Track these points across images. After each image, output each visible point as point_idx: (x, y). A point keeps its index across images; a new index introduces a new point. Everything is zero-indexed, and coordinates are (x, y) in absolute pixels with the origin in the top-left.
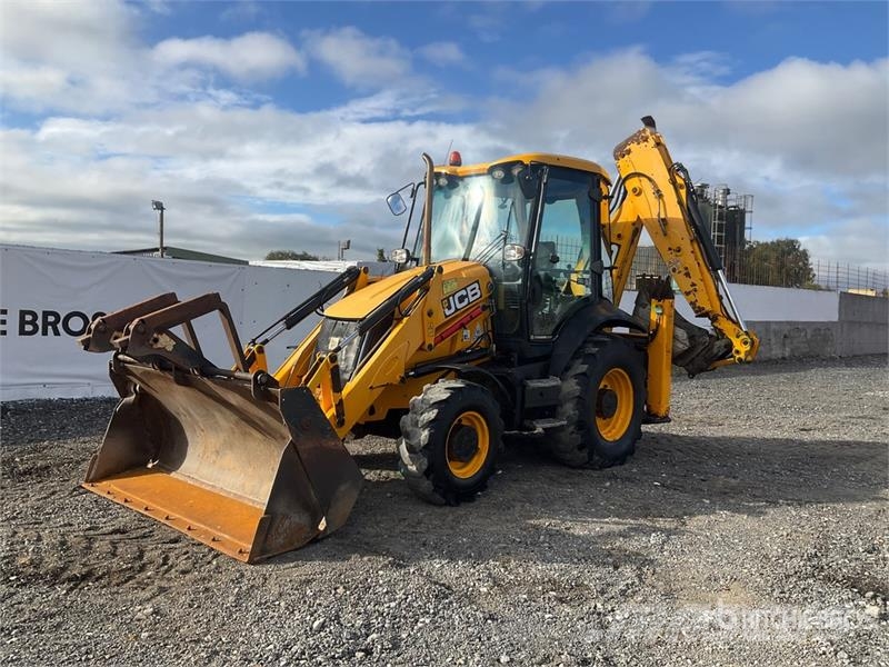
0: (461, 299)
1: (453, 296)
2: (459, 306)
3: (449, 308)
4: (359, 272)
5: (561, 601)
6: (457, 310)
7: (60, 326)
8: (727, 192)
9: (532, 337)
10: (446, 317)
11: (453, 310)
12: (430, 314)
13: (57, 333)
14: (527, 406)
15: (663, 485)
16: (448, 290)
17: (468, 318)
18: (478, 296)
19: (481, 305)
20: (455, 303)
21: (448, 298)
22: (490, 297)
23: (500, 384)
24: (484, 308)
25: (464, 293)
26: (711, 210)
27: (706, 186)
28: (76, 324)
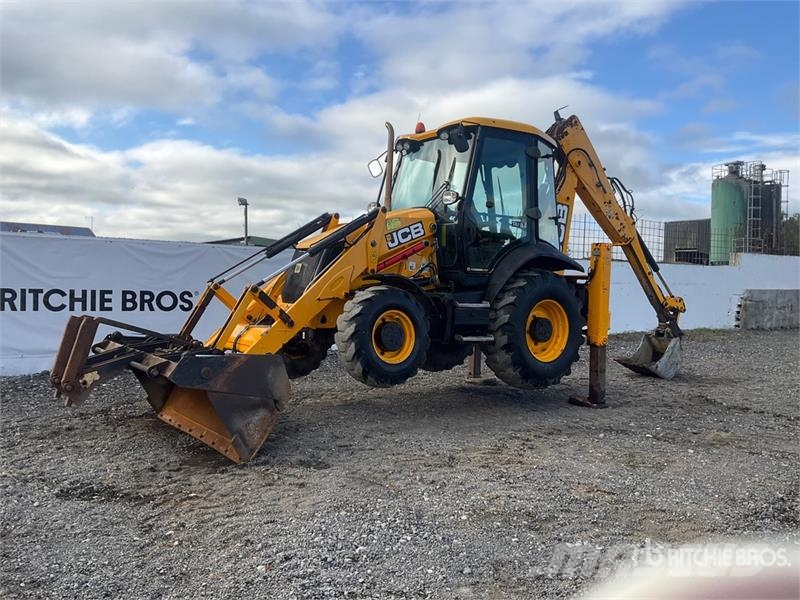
0: (405, 235)
1: (397, 232)
2: (402, 241)
3: (393, 241)
4: (331, 217)
5: (530, 528)
6: (400, 243)
7: (154, 303)
8: (763, 168)
9: (468, 269)
10: (390, 248)
11: (396, 243)
12: (373, 245)
13: (152, 309)
14: (456, 322)
15: (654, 437)
16: (391, 227)
17: (411, 251)
18: (422, 233)
19: (424, 241)
20: (398, 238)
21: (391, 234)
22: (434, 236)
23: (433, 304)
24: (427, 244)
25: (407, 230)
26: (746, 186)
27: (741, 163)
28: (167, 301)
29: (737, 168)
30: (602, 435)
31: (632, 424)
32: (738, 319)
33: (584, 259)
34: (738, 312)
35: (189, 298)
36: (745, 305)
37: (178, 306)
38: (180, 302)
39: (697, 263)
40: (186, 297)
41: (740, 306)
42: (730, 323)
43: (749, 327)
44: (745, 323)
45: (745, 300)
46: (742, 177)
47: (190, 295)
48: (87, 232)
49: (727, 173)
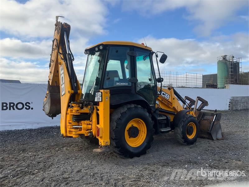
8: (233, 57)
26: (228, 63)
27: (226, 56)
28: (20, 106)
29: (225, 57)
30: (186, 166)
31: (199, 158)
32: (229, 107)
33: (177, 87)
34: (229, 105)
35: (29, 105)
36: (232, 102)
37: (24, 108)
38: (25, 106)
39: (215, 88)
40: (28, 104)
41: (230, 102)
42: (227, 108)
43: (233, 110)
44: (232, 108)
45: (232, 100)
46: (227, 60)
47: (29, 103)
48: (18, 82)
49: (222, 59)
